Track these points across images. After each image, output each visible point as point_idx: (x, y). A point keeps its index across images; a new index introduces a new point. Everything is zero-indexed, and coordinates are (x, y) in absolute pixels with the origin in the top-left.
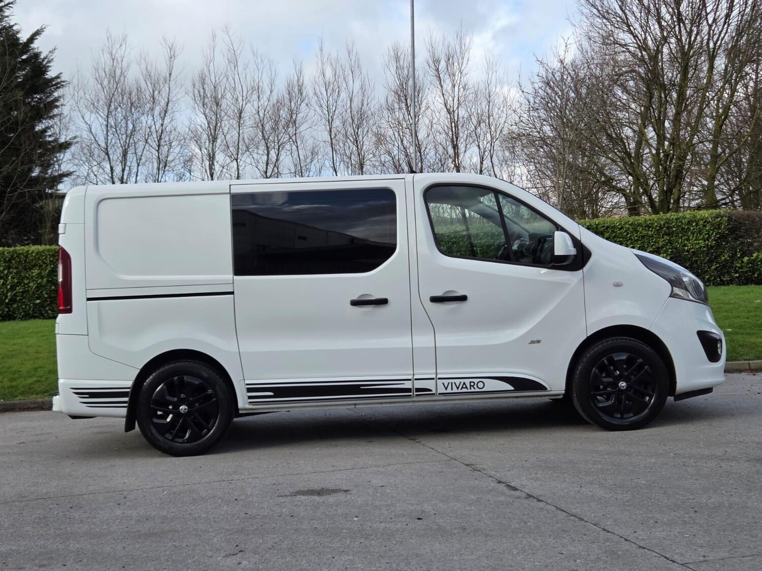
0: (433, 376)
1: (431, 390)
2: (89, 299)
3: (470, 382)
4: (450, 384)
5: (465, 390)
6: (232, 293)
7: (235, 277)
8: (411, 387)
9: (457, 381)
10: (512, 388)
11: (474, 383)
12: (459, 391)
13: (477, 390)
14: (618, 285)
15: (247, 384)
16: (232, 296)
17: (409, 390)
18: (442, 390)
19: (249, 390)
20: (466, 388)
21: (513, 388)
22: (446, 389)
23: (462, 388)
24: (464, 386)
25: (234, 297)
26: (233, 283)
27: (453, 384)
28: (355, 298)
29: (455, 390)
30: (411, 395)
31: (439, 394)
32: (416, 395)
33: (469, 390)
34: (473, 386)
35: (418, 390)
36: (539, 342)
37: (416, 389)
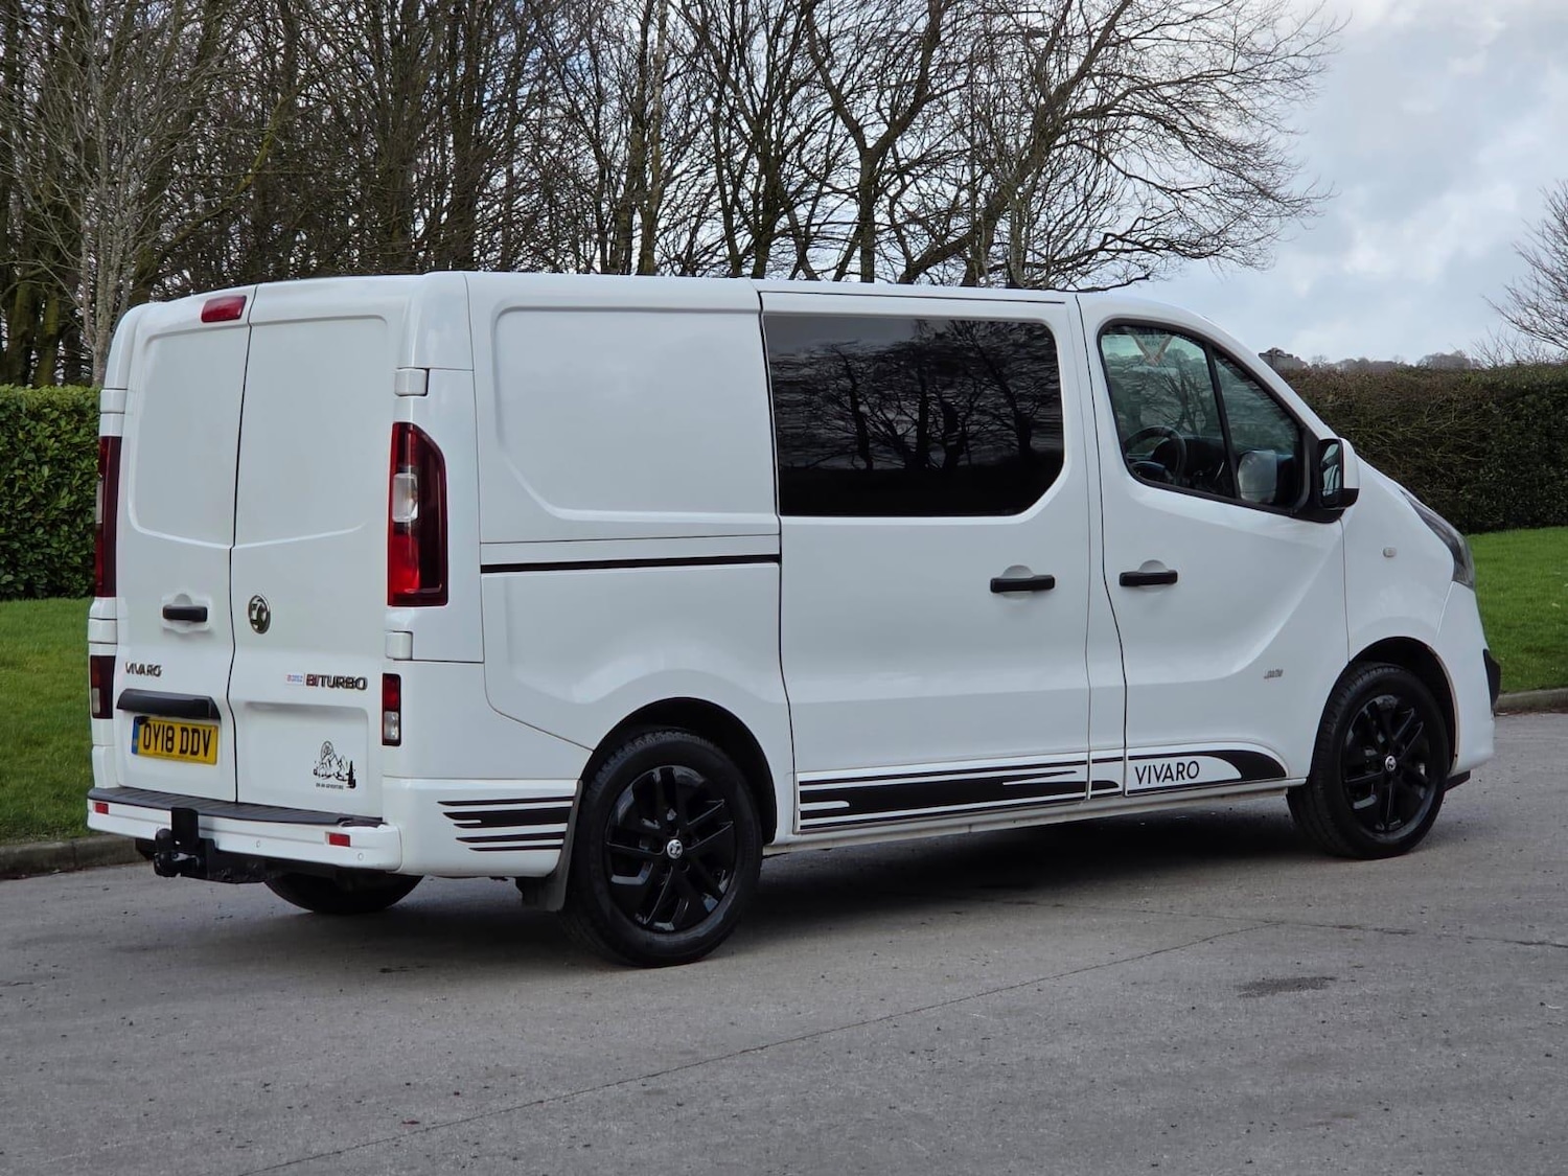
0: (1119, 753)
1: (1114, 785)
2: (486, 569)
3: (1178, 764)
4: (1147, 769)
5: (1168, 782)
6: (777, 559)
7: (783, 518)
8: (1085, 780)
9: (1158, 763)
10: (1236, 774)
11: (1183, 764)
12: (1161, 784)
13: (1188, 781)
14: (1389, 554)
15: (802, 783)
16: (776, 565)
17: (1080, 786)
18: (1133, 784)
19: (806, 797)
20: (1171, 777)
21: (1238, 775)
22: (1140, 780)
23: (1166, 777)
24: (1169, 774)
25: (781, 569)
26: (780, 534)
27: (1152, 768)
28: (999, 574)
29: (1154, 784)
30: (1083, 798)
31: (1129, 792)
32: (1092, 797)
33: (1176, 783)
34: (1181, 772)
35: (1097, 785)
36: (1279, 673)
37: (1093, 782)
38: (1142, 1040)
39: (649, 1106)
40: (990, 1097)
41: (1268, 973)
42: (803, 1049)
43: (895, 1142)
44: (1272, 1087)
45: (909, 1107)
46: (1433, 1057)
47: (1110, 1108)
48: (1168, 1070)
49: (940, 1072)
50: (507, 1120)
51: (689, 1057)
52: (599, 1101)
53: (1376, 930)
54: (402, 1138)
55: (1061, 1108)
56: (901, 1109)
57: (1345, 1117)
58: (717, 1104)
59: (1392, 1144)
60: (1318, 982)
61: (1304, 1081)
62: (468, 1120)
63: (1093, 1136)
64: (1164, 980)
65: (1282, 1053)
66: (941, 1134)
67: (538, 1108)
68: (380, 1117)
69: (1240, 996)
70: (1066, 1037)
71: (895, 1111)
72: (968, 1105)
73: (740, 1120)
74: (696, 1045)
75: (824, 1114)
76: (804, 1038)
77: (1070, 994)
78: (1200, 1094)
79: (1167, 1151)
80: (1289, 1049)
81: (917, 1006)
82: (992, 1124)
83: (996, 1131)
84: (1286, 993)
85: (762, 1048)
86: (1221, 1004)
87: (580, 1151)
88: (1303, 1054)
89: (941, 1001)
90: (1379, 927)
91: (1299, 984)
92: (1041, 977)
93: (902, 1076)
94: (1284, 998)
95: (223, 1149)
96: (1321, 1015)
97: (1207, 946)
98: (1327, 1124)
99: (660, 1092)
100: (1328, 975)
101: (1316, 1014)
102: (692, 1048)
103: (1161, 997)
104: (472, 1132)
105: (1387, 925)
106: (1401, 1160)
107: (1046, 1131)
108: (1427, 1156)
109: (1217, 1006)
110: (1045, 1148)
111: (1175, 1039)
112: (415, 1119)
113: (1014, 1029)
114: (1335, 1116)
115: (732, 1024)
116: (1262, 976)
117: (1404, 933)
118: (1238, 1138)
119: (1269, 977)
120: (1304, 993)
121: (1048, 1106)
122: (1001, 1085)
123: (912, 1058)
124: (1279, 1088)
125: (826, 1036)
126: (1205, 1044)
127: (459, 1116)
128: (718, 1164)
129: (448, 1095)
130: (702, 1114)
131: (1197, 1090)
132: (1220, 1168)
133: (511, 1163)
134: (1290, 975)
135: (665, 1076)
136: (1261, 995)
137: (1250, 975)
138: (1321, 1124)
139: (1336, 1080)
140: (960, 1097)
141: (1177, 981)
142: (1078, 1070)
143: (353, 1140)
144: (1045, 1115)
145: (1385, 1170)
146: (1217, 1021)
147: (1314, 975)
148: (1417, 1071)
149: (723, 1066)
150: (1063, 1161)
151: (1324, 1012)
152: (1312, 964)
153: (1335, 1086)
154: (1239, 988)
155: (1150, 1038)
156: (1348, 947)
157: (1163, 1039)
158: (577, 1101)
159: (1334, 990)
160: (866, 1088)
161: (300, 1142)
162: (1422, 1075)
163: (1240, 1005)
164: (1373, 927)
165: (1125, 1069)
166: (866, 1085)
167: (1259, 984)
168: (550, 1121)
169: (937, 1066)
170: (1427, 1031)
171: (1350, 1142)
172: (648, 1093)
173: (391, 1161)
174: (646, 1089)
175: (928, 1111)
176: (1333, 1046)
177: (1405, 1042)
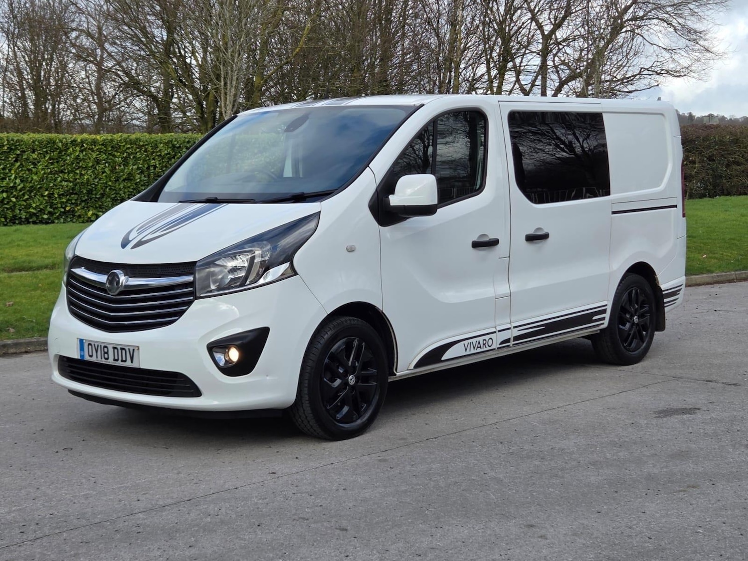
38: (606, 440)
39: (378, 468)
40: (531, 469)
41: (670, 405)
42: (454, 439)
43: (481, 494)
44: (662, 468)
45: (492, 474)
46: (739, 454)
47: (585, 478)
48: (615, 457)
49: (512, 454)
50: (314, 473)
51: (403, 441)
52: (357, 464)
53: (723, 383)
54: (266, 482)
55: (563, 477)
56: (489, 475)
57: (693, 487)
58: (408, 468)
59: (713, 504)
60: (692, 411)
61: (677, 466)
62: (297, 473)
63: (574, 493)
64: (622, 408)
65: (669, 450)
66: (504, 489)
67: (329, 467)
68: (260, 470)
69: (655, 417)
70: (572, 437)
71: (487, 475)
72: (520, 474)
73: (416, 478)
74: (408, 435)
75: (454, 476)
76: (455, 433)
77: (579, 413)
78: (627, 471)
79: (606, 503)
80: (673, 447)
81: (508, 417)
82: (529, 484)
83: (530, 489)
84: (676, 416)
85: (435, 438)
86: (645, 422)
87: (341, 492)
88: (679, 450)
89: (521, 415)
90: (725, 382)
91: (684, 411)
92: (568, 403)
93: (494, 456)
94: (675, 419)
95: (188, 484)
96: (690, 428)
97: (645, 390)
98: (685, 491)
99: (385, 461)
100: (697, 407)
101: (688, 429)
102: (405, 437)
103: (618, 417)
104: (297, 479)
105: (728, 381)
106: (716, 514)
107: (552, 490)
108: (729, 512)
109: (643, 422)
110: (550, 500)
111: (621, 440)
112: (274, 471)
113: (549, 432)
114: (689, 487)
115: (426, 424)
116: (667, 406)
117: (735, 385)
118: (641, 498)
119: (671, 407)
120: (685, 417)
121: (556, 476)
122: (537, 463)
123: (501, 445)
124: (665, 469)
125: (465, 432)
126: (634, 443)
127: (294, 470)
128: (400, 502)
129: (293, 458)
130: (400, 473)
131: (626, 469)
132: (630, 515)
133: (309, 497)
134: (680, 406)
135: (389, 452)
136: (664, 417)
137: (662, 406)
138: (681, 491)
139: (692, 466)
140: (518, 469)
141: (627, 408)
142: (574, 455)
143: (244, 482)
144: (554, 481)
145: (708, 520)
146: (642, 430)
147: (691, 407)
148: (731, 462)
149: (417, 447)
150: (557, 508)
151: (692, 427)
152: (691, 400)
153: (691, 469)
154: (655, 412)
155: (610, 439)
156: (708, 392)
157: (616, 440)
158: (348, 464)
159: (699, 416)
160: (476, 462)
161: (222, 481)
162: (733, 465)
163: (654, 422)
164: (722, 381)
165: (595, 456)
166: (477, 460)
167: (664, 411)
168: (333, 475)
169: (511, 451)
170: (739, 439)
171: (694, 502)
172: (380, 461)
173: (257, 494)
174: (379, 458)
175: (501, 476)
176: (693, 446)
177: (727, 445)
